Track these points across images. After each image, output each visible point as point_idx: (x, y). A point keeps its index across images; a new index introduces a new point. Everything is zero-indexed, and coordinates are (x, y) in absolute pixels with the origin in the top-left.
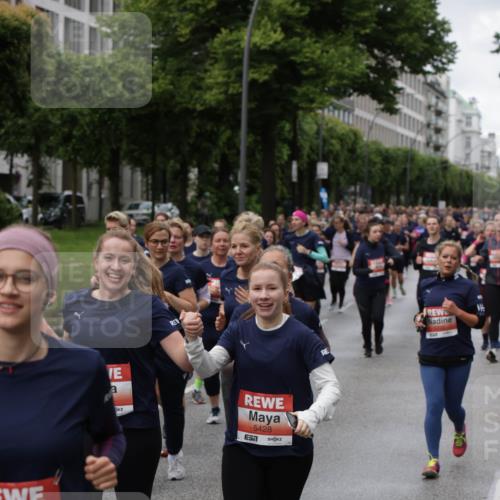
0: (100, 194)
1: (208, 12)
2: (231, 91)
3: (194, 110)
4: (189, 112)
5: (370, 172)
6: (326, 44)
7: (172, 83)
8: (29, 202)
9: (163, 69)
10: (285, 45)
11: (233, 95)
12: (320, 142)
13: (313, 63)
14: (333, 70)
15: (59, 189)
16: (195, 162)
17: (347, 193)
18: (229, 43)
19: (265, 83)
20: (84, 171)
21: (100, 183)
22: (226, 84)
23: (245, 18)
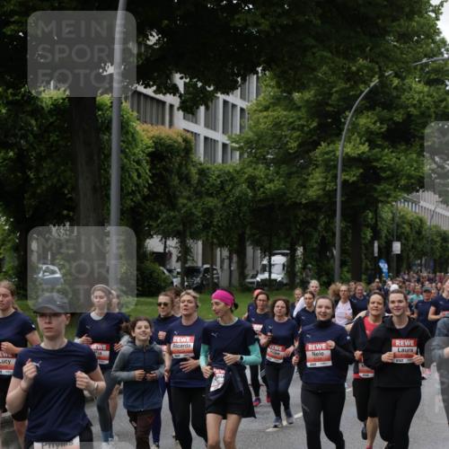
0: (230, 267)
1: (311, 130)
2: (328, 188)
3: (301, 203)
4: (297, 205)
5: (432, 248)
6: (399, 153)
7: (284, 184)
8: (178, 273)
9: (278, 173)
10: (370, 154)
11: (329, 191)
12: (395, 225)
13: (390, 168)
14: (404, 172)
15: (200, 264)
16: (300, 243)
17: (415, 265)
18: (327, 153)
19: (354, 182)
20: (219, 249)
21: (230, 258)
22: (325, 183)
23: (339, 135)
